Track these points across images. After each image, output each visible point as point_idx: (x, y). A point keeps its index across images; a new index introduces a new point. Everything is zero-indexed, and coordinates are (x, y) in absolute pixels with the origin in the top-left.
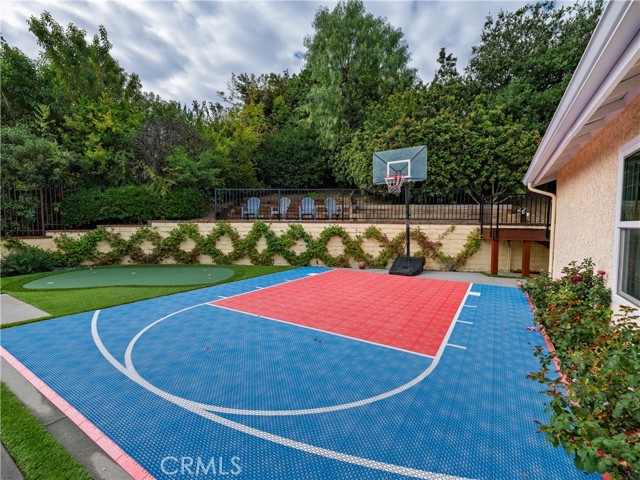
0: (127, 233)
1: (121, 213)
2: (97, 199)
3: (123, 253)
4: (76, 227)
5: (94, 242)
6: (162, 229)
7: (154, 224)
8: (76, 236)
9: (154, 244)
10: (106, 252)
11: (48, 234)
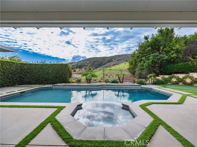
0: (181, 76)
1: (180, 71)
2: (172, 67)
3: (180, 81)
5: (171, 78)
6: (194, 75)
7: (191, 74)
8: (167, 76)
9: (191, 79)
10: (174, 81)
11: (160, 76)
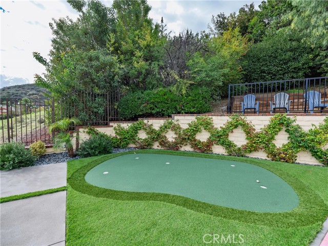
0: (157, 124)
1: (153, 109)
2: (139, 99)
3: (154, 140)
4: (126, 120)
5: (136, 130)
6: (182, 122)
7: (176, 118)
8: (126, 126)
9: (176, 133)
10: (143, 138)
11: (111, 124)
